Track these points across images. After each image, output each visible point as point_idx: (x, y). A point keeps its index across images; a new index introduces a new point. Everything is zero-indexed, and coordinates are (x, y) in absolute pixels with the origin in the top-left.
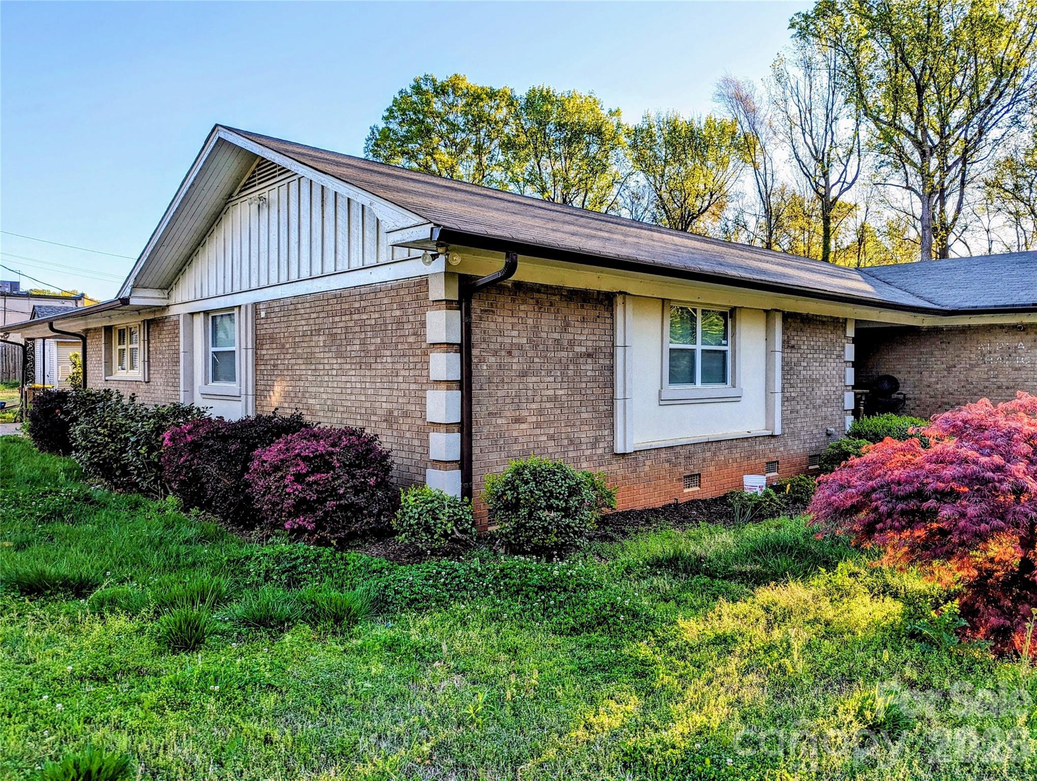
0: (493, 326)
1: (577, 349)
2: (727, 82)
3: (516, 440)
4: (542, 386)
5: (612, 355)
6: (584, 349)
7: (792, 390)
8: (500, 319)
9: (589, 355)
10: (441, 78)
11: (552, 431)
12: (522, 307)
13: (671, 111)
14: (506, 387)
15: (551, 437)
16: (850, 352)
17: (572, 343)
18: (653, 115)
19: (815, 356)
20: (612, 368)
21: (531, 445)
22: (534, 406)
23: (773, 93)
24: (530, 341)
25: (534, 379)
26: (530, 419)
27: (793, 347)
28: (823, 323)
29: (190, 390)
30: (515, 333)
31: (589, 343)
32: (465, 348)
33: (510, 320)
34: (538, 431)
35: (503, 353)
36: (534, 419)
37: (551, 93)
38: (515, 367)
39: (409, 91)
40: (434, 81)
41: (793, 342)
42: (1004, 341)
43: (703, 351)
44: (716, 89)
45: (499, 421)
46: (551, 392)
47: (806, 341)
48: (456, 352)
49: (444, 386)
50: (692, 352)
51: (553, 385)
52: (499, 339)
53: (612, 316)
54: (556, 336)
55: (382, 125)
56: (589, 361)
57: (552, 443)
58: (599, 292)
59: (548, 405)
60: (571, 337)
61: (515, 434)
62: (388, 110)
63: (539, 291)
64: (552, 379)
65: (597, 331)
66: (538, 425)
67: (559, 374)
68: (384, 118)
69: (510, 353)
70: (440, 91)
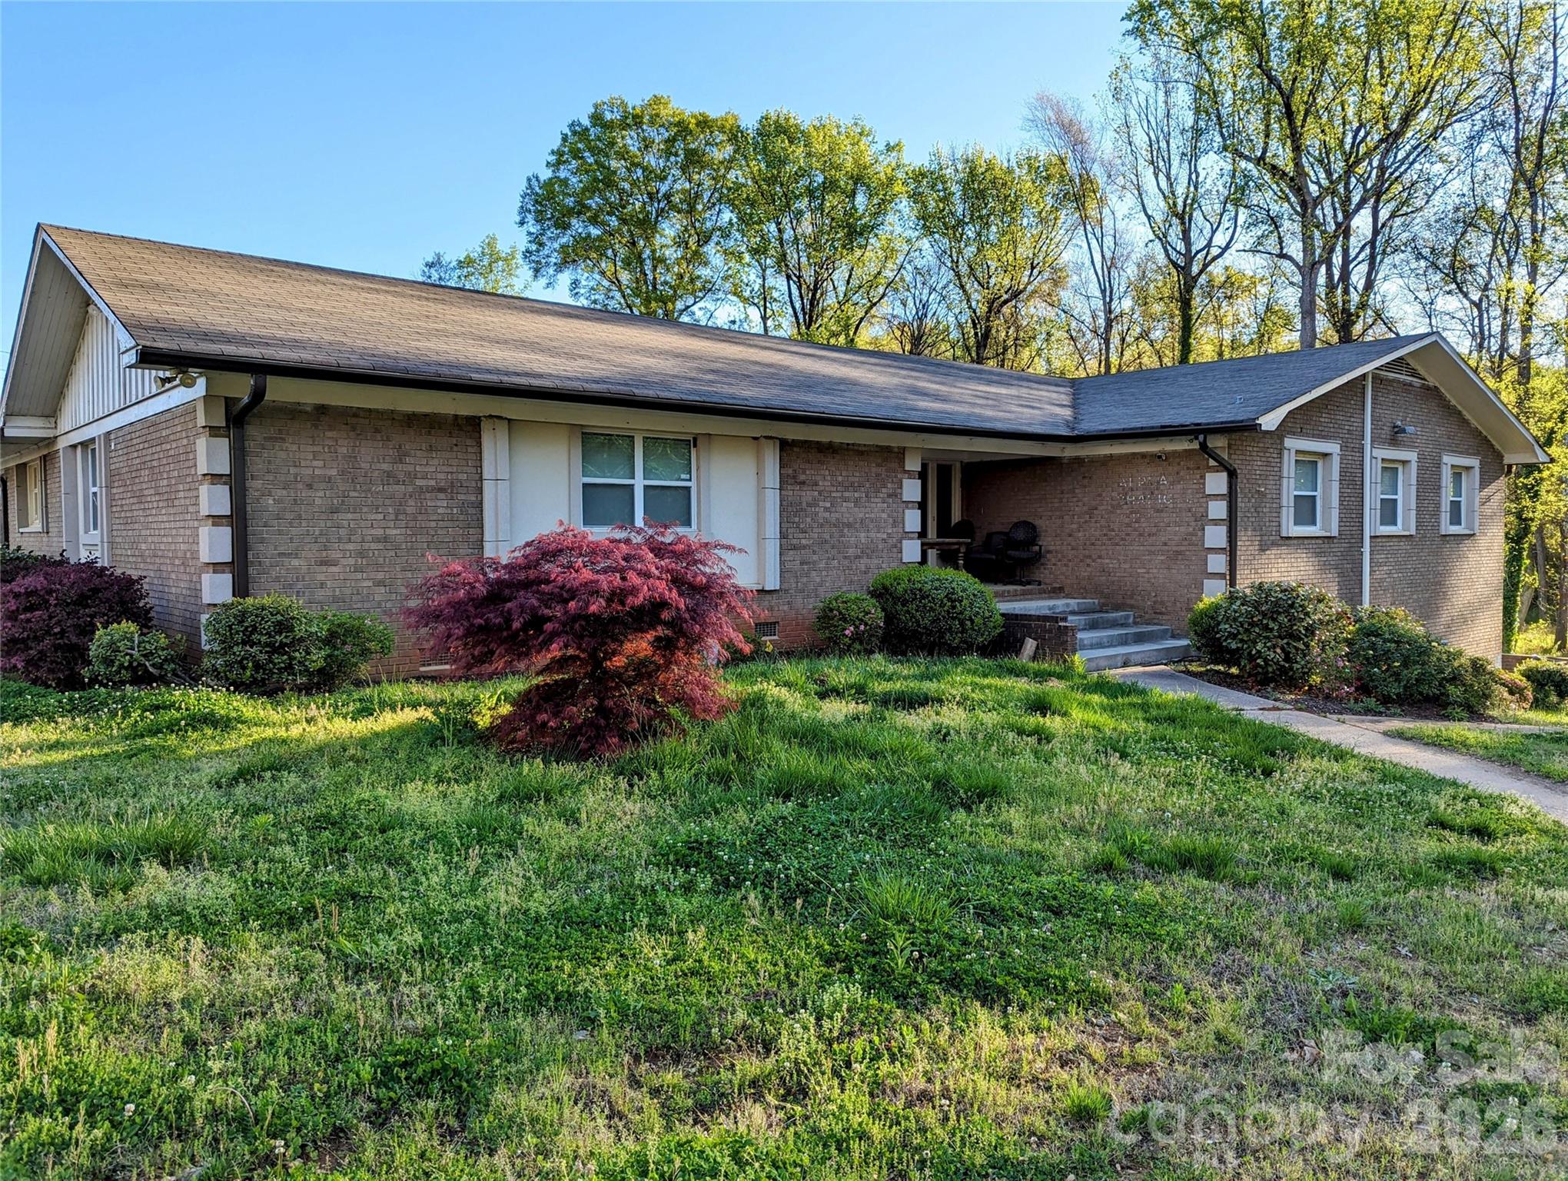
0: (282, 455)
1: (419, 482)
2: (1044, 101)
3: (322, 585)
4: (363, 524)
5: (480, 491)
6: (433, 483)
7: (801, 536)
8: (295, 447)
9: (441, 490)
10: (635, 101)
11: (380, 576)
12: (329, 434)
13: (971, 144)
14: (304, 524)
15: (380, 583)
16: (912, 490)
17: (412, 476)
18: (945, 152)
19: (846, 494)
20: (480, 505)
21: (348, 591)
22: (351, 546)
23: (1111, 116)
24: (342, 473)
25: (350, 516)
26: (344, 562)
27: (803, 483)
28: (861, 453)
29: (74, 539)
30: (320, 463)
31: (442, 476)
32: (237, 481)
33: (310, 448)
34: (359, 576)
35: (300, 486)
36: (352, 561)
37: (792, 121)
38: (318, 501)
39: (586, 122)
40: (623, 104)
41: (802, 477)
42: (1145, 475)
43: (646, 487)
44: (1026, 112)
45: (295, 562)
46: (381, 531)
47: (826, 477)
48: (225, 483)
49: (210, 522)
50: (630, 488)
51: (383, 524)
52: (292, 470)
53: (479, 445)
54: (385, 466)
55: (546, 174)
56: (441, 496)
57: (382, 590)
58: (456, 416)
59: (373, 546)
60: (411, 468)
61: (321, 577)
62: (553, 152)
63: (355, 415)
64: (381, 516)
65: (455, 462)
66: (358, 569)
67: (391, 510)
68: (548, 164)
69: (310, 486)
70: (633, 120)
